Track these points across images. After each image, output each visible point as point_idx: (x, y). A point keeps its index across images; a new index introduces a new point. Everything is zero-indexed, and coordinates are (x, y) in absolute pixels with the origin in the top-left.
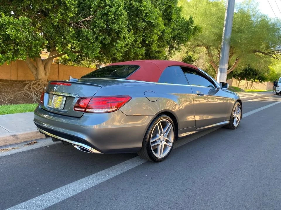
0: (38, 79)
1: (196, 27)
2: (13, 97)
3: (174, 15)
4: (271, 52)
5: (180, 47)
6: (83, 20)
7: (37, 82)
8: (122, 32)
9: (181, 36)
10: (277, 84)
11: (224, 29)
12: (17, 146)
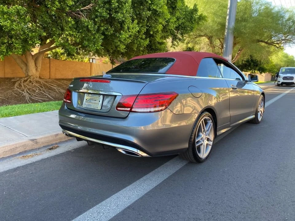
0: (28, 76)
1: (201, 16)
2: (3, 96)
3: (179, 3)
4: (274, 42)
5: (183, 38)
6: (82, 9)
7: (28, 79)
8: (125, 21)
9: (185, 25)
10: (278, 75)
11: (228, 18)
12: (38, 152)
